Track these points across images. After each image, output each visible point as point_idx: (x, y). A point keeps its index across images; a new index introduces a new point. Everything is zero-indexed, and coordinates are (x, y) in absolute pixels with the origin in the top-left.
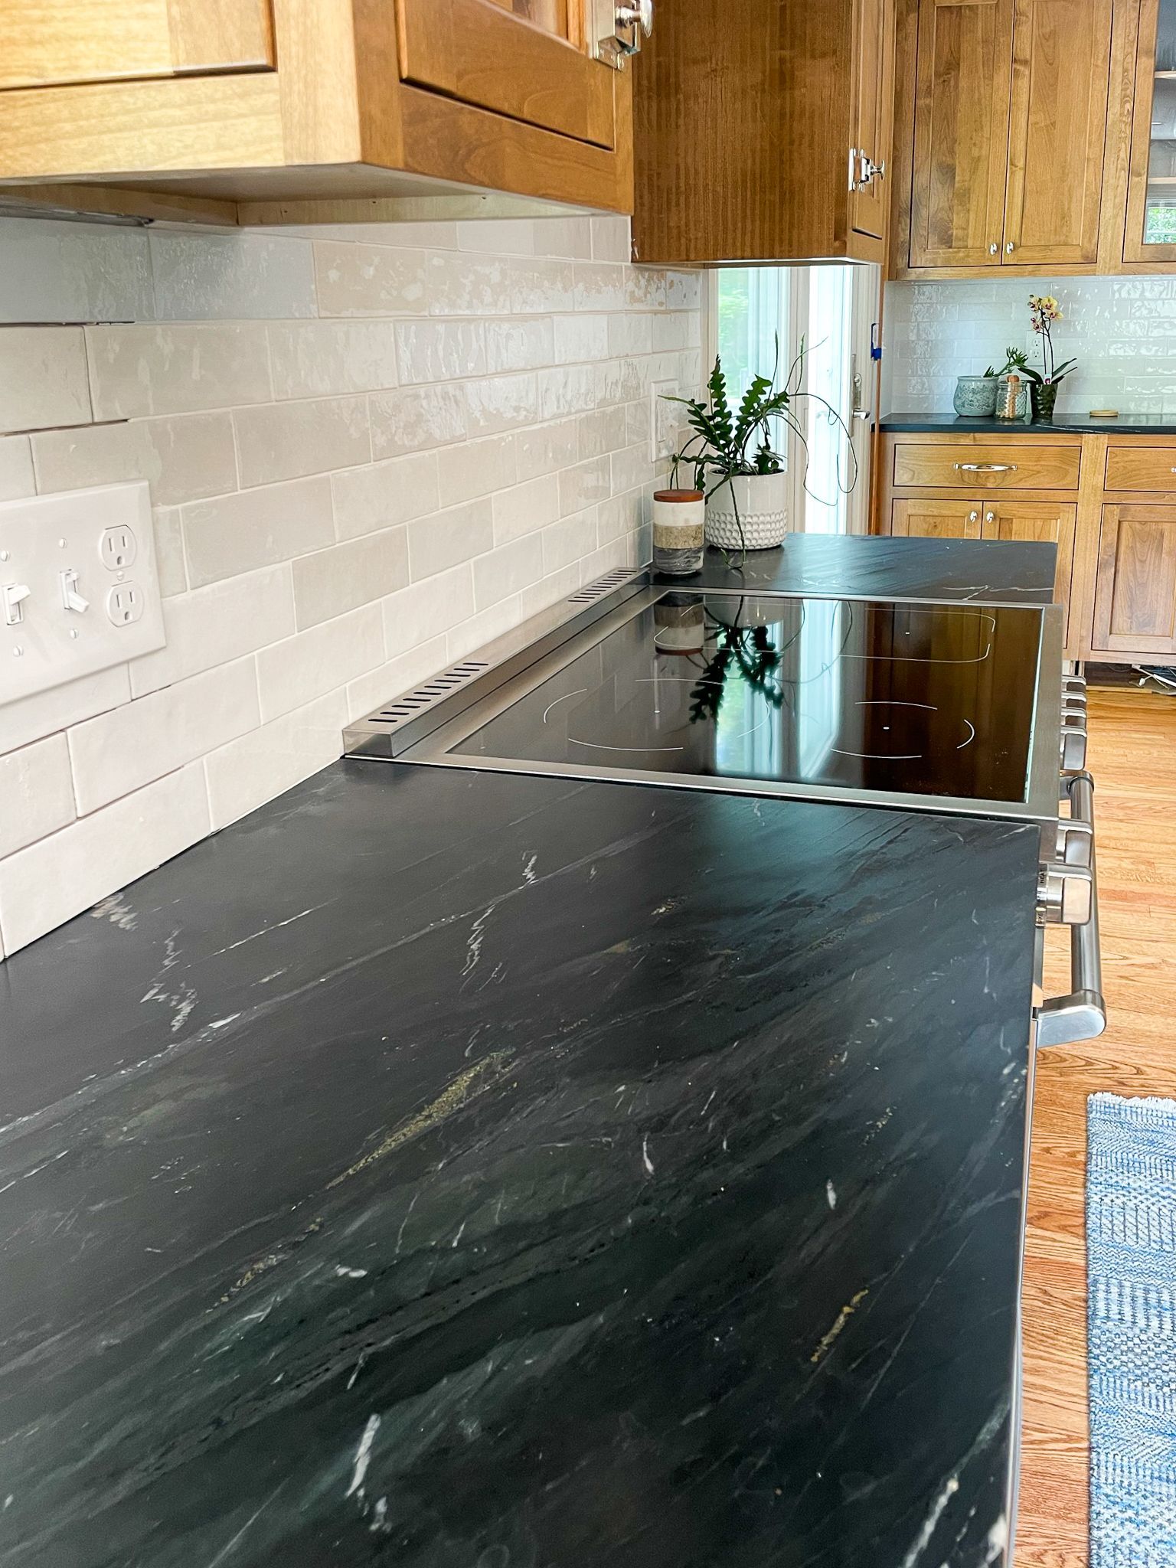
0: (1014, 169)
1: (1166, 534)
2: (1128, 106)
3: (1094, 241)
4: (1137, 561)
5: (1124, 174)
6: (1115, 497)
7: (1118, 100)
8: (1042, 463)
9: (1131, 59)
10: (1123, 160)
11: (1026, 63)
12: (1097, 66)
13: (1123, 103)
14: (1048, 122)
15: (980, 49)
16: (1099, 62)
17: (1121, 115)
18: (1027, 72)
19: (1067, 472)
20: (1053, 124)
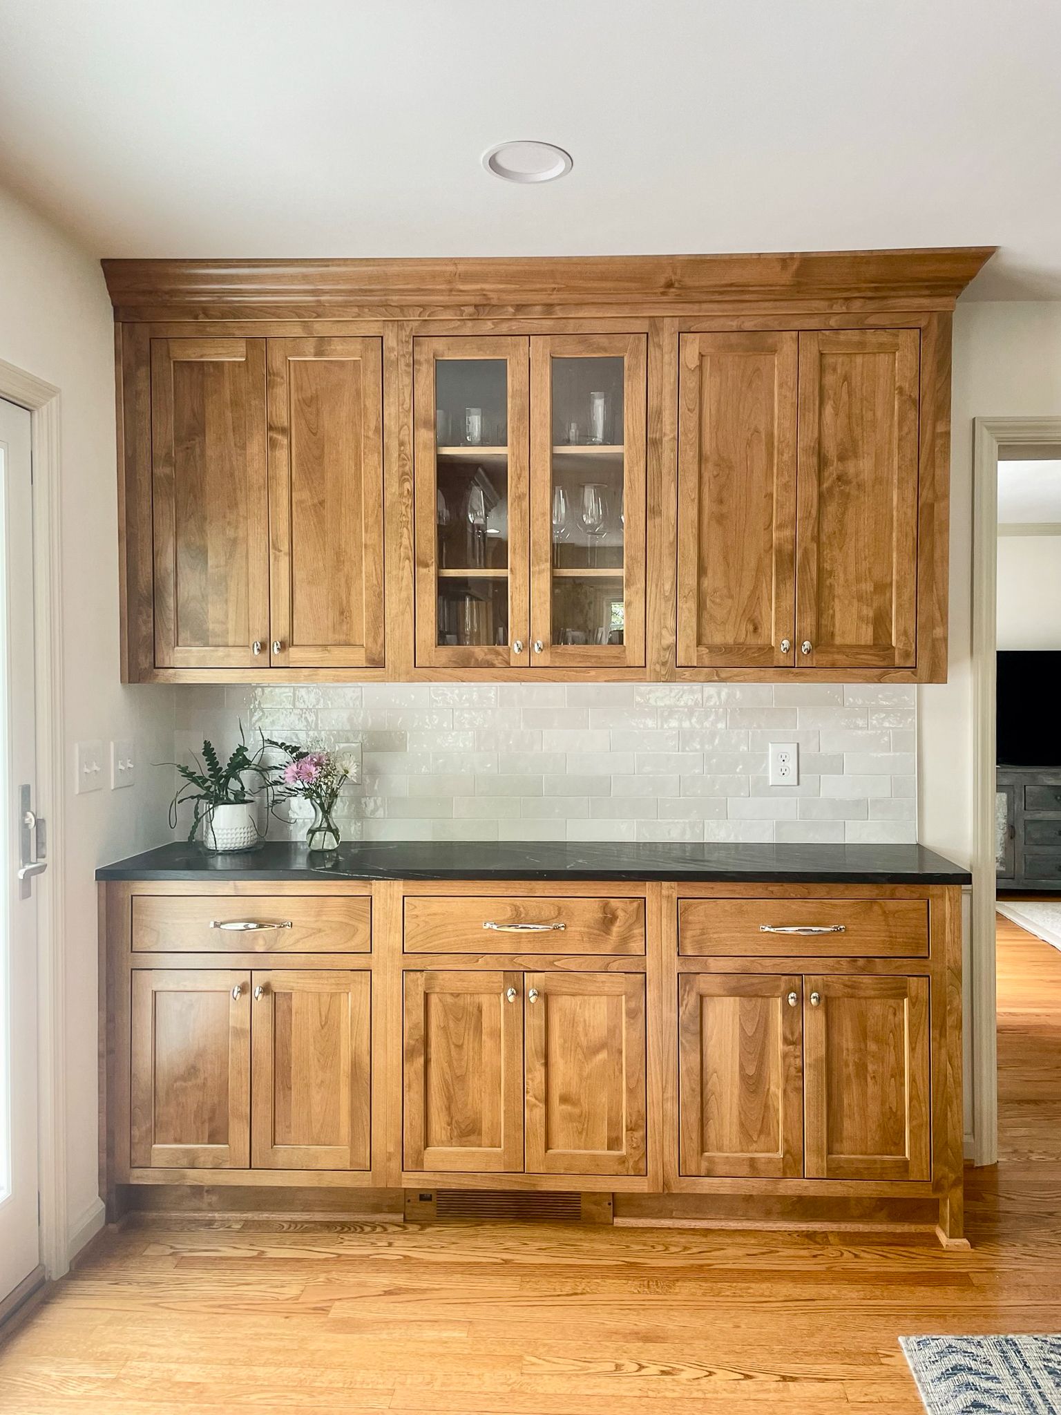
0: (277, 553)
1: (484, 1008)
2: (408, 486)
3: (380, 641)
4: (453, 1046)
5: (408, 565)
6: (417, 962)
7: (396, 479)
8: (324, 918)
9: (406, 434)
10: (406, 548)
11: (285, 431)
12: (368, 437)
13: (402, 481)
14: (316, 501)
15: (229, 414)
16: (371, 434)
17: (401, 495)
18: (285, 442)
19: (356, 930)
20: (322, 503)
